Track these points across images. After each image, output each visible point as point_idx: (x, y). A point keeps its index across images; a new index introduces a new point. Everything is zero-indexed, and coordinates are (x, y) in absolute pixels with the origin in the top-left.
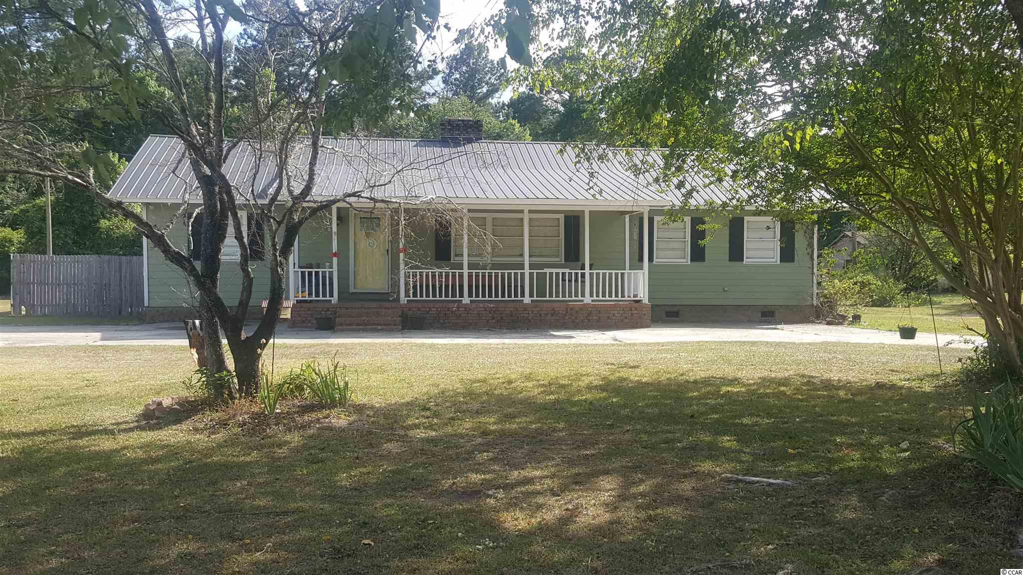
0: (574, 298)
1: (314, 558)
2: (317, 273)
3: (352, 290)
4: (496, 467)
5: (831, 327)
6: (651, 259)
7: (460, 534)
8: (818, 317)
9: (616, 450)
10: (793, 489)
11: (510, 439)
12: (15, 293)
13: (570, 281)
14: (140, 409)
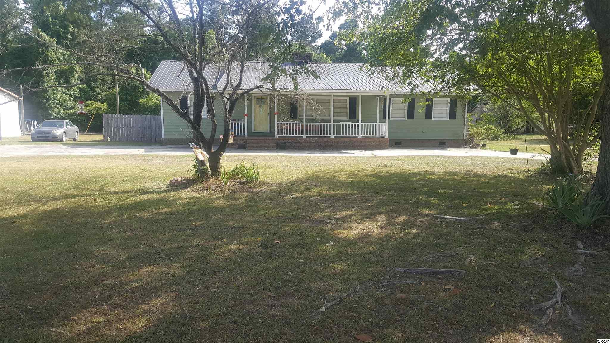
0: (353, 136)
1: (255, 248)
2: (238, 123)
3: (253, 131)
4: (329, 210)
5: (472, 149)
6: (389, 118)
7: (318, 239)
8: (466, 145)
9: (382, 204)
10: (468, 221)
11: (333, 198)
12: (105, 132)
13: (352, 128)
14: (168, 182)
